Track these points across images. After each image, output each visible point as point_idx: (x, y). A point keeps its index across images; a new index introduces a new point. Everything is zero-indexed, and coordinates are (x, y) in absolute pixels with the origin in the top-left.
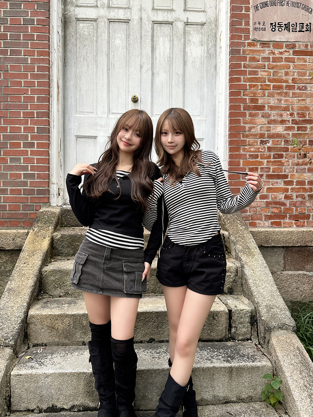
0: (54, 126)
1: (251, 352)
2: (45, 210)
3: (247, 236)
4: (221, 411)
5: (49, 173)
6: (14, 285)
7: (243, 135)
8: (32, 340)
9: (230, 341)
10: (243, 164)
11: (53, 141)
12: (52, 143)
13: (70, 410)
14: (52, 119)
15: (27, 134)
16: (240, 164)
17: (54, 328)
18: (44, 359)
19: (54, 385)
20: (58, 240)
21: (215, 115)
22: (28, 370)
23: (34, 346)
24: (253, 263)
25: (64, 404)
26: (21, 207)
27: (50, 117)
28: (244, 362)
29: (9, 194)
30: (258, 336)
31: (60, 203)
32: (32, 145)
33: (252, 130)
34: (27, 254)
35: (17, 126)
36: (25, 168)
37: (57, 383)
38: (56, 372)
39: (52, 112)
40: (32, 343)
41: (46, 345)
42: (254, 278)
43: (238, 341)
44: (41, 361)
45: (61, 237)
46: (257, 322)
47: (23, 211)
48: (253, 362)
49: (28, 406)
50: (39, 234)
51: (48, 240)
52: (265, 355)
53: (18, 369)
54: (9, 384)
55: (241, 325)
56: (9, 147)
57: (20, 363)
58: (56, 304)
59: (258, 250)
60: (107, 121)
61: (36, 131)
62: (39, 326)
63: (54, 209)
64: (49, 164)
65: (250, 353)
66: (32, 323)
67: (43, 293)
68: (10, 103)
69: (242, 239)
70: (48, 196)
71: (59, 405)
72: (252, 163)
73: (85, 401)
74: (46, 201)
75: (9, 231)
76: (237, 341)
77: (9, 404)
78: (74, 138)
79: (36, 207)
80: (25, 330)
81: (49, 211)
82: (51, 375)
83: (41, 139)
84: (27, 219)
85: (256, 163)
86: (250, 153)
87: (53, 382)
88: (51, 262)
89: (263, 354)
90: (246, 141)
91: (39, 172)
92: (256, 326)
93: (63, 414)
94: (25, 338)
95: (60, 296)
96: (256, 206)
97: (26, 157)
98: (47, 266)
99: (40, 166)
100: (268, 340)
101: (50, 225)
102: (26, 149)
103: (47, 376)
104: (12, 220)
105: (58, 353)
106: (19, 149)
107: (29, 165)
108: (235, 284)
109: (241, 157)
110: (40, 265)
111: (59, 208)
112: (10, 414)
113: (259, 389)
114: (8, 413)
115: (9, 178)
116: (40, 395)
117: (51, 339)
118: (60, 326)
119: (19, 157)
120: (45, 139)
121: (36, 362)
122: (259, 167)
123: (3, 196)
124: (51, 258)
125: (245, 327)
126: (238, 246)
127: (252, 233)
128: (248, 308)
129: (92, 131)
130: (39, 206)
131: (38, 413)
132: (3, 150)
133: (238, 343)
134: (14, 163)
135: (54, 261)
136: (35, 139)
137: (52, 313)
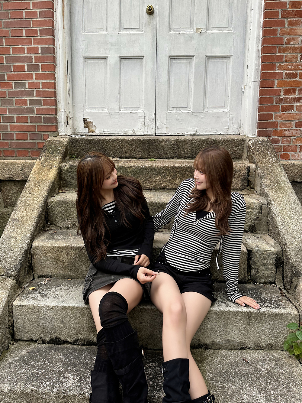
0: (59, 46)
1: (275, 297)
2: (52, 139)
3: (277, 169)
4: (235, 357)
5: (56, 99)
6: (18, 215)
7: (280, 49)
8: (37, 271)
9: (250, 283)
10: (277, 85)
11: (59, 63)
12: (58, 65)
13: (74, 343)
14: (58, 37)
15: (31, 55)
16: (274, 85)
17: (59, 260)
18: (48, 291)
19: (57, 318)
20: (67, 171)
21: (246, 27)
22: (30, 301)
23: (39, 277)
24: (283, 200)
25: (67, 337)
26: (29, 136)
27: (55, 35)
28: (265, 308)
29: (15, 122)
30: (283, 280)
31: (69, 132)
32: (36, 68)
33: (291, 43)
34: (32, 184)
35: (20, 46)
36: (31, 94)
37: (59, 316)
38: (59, 305)
39: (57, 29)
40: (37, 274)
41: (51, 277)
42: (283, 216)
43: (260, 284)
44: (44, 293)
45: (70, 168)
46: (283, 265)
47: (30, 141)
48: (276, 308)
49: (31, 336)
50: (46, 164)
51: (55, 170)
52: (290, 301)
53: (20, 300)
54: (11, 314)
55: (264, 267)
56: (12, 71)
57: (24, 294)
58: (63, 236)
59: (289, 185)
60: (118, 39)
61: (40, 52)
62: (44, 258)
63: (62, 139)
64: (56, 89)
65: (273, 298)
66: (37, 254)
67: (50, 224)
68: (11, 20)
69: (272, 173)
70: (56, 124)
71: (63, 338)
72: (289, 84)
73: (89, 335)
74: (54, 129)
75: (17, 161)
76: (258, 284)
77: (12, 333)
78: (82, 60)
79: (43, 136)
80: (29, 261)
81: (56, 140)
82: (53, 308)
83: (46, 61)
84: (35, 148)
85: (294, 83)
86: (287, 72)
87: (55, 315)
88: (59, 193)
89: (289, 300)
90: (283, 57)
91: (45, 98)
92: (281, 269)
93: (67, 347)
94: (30, 269)
95: (68, 228)
96: (291, 135)
97: (31, 81)
98: (54, 196)
99: (46, 91)
100: (295, 285)
101: (57, 155)
102: (30, 73)
103: (49, 308)
104: (20, 149)
105: (62, 286)
106: (23, 73)
107: (35, 90)
108: (259, 222)
109: (276, 77)
110: (46, 196)
111: (67, 137)
112: (14, 342)
113: (282, 338)
114: (12, 342)
115: (14, 105)
116: (43, 327)
117: (56, 271)
118: (65, 258)
119: (23, 81)
120: (50, 61)
121: (39, 294)
122: (297, 89)
123: (10, 125)
124: (59, 189)
125: (269, 269)
126: (266, 181)
127: (283, 165)
128: (274, 249)
129: (101, 51)
130: (47, 135)
131: (41, 344)
132: (7, 74)
133: (260, 287)
134: (19, 88)
135: (62, 192)
136: (40, 61)
137: (57, 244)
